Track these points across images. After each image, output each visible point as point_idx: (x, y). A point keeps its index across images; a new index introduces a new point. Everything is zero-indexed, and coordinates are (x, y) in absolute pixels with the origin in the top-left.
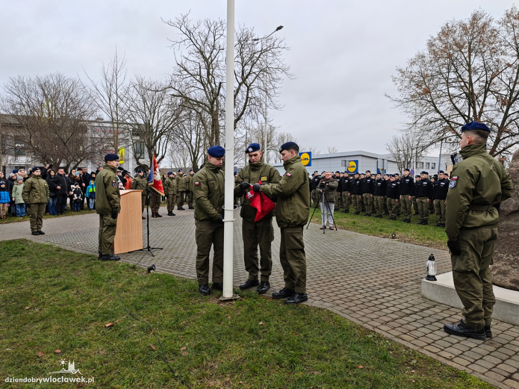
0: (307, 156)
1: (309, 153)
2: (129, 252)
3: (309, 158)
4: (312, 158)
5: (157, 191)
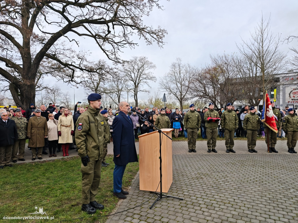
2: (151, 192)
5: (269, 127)
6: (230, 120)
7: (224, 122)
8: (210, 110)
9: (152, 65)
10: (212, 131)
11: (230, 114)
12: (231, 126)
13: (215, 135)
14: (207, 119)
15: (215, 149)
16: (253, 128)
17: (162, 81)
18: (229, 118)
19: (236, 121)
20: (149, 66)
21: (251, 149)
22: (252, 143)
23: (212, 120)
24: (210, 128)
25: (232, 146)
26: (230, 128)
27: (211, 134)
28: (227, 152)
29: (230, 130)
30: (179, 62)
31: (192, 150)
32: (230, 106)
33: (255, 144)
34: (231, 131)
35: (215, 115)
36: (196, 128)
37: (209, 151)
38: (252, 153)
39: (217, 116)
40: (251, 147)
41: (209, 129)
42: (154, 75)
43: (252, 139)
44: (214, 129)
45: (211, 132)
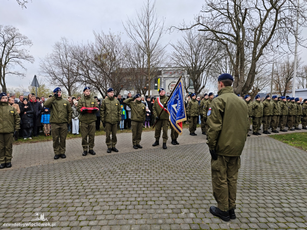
6: (112, 111)
7: (105, 113)
8: (86, 97)
9: (27, 40)
10: (88, 125)
11: (112, 103)
12: (113, 118)
13: (92, 131)
14: (80, 109)
15: (92, 150)
16: (138, 119)
17: (43, 63)
18: (111, 107)
19: (118, 111)
20: (22, 41)
21: (135, 144)
22: (137, 137)
23: (87, 110)
24: (86, 122)
25: (114, 144)
26: (112, 121)
27: (86, 130)
28: (108, 152)
29: (112, 123)
30: (65, 42)
31: (60, 156)
32: (112, 92)
33: (140, 139)
34: (114, 124)
35: (92, 103)
36: (64, 123)
37: (85, 154)
38: (137, 150)
39: (94, 104)
40: (136, 141)
41: (84, 124)
42: (30, 54)
43: (137, 132)
44: (91, 123)
45: (86, 128)
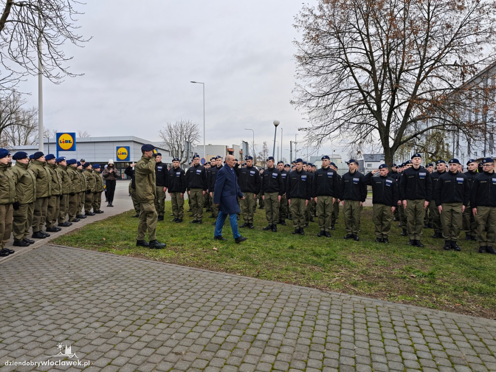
0: (70, 138)
1: (73, 135)
3: (72, 141)
4: (76, 141)
